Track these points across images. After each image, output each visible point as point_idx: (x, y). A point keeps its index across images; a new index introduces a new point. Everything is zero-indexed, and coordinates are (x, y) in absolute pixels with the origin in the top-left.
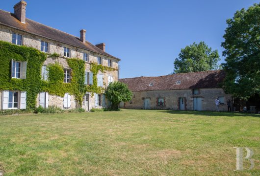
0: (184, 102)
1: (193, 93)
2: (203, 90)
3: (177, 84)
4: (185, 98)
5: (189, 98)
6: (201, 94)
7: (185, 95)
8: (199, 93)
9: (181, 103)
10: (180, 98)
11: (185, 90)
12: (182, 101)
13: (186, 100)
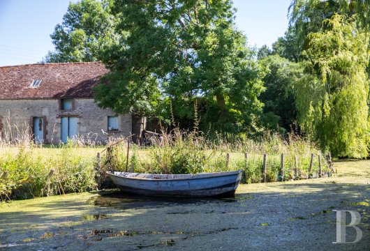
0: (42, 128)
1: (62, 107)
2: (81, 102)
3: (32, 86)
4: (45, 118)
5: (54, 120)
6: (77, 111)
7: (45, 112)
8: (74, 108)
9: (37, 127)
10: (35, 118)
11: (46, 101)
12: (40, 125)
13: (46, 123)
